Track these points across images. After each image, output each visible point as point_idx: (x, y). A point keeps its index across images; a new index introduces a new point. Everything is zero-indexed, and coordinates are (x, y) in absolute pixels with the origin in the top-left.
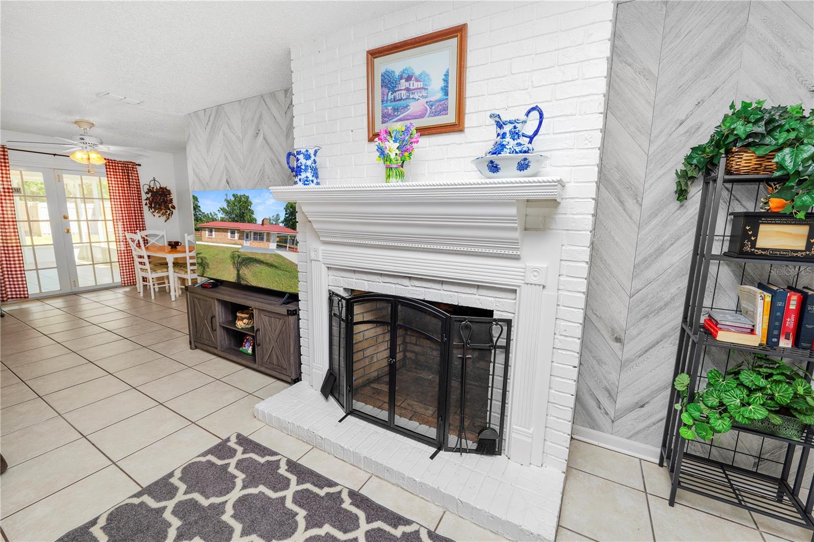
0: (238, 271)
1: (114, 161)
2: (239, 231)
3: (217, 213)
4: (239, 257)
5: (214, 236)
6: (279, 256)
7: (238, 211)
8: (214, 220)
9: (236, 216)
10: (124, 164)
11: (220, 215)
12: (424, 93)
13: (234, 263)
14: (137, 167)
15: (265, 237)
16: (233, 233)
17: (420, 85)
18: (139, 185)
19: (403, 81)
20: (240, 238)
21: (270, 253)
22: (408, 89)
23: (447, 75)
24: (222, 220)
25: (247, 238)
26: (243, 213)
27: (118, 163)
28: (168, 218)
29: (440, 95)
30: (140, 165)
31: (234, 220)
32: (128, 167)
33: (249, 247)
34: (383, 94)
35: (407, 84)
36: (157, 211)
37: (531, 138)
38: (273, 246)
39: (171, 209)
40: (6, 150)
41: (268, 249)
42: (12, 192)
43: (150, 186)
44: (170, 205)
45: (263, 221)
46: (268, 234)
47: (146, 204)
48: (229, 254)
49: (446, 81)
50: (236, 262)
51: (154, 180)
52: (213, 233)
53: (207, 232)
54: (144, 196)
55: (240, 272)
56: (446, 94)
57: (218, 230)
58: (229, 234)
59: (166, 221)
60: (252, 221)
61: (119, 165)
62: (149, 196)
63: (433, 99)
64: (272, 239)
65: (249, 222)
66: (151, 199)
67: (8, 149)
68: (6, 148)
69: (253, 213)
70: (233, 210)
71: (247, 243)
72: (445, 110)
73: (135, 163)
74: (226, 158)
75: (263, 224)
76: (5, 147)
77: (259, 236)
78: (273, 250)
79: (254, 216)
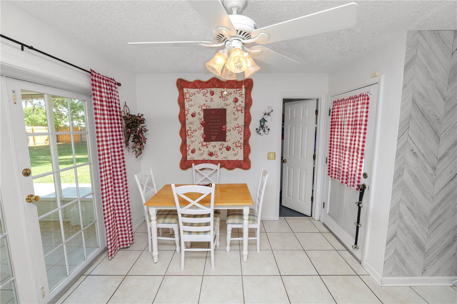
10: (108, 81)
14: (118, 86)
27: (103, 79)
28: (139, 154)
30: (120, 85)
43: (125, 113)
51: (125, 105)
59: (136, 158)
61: (104, 82)
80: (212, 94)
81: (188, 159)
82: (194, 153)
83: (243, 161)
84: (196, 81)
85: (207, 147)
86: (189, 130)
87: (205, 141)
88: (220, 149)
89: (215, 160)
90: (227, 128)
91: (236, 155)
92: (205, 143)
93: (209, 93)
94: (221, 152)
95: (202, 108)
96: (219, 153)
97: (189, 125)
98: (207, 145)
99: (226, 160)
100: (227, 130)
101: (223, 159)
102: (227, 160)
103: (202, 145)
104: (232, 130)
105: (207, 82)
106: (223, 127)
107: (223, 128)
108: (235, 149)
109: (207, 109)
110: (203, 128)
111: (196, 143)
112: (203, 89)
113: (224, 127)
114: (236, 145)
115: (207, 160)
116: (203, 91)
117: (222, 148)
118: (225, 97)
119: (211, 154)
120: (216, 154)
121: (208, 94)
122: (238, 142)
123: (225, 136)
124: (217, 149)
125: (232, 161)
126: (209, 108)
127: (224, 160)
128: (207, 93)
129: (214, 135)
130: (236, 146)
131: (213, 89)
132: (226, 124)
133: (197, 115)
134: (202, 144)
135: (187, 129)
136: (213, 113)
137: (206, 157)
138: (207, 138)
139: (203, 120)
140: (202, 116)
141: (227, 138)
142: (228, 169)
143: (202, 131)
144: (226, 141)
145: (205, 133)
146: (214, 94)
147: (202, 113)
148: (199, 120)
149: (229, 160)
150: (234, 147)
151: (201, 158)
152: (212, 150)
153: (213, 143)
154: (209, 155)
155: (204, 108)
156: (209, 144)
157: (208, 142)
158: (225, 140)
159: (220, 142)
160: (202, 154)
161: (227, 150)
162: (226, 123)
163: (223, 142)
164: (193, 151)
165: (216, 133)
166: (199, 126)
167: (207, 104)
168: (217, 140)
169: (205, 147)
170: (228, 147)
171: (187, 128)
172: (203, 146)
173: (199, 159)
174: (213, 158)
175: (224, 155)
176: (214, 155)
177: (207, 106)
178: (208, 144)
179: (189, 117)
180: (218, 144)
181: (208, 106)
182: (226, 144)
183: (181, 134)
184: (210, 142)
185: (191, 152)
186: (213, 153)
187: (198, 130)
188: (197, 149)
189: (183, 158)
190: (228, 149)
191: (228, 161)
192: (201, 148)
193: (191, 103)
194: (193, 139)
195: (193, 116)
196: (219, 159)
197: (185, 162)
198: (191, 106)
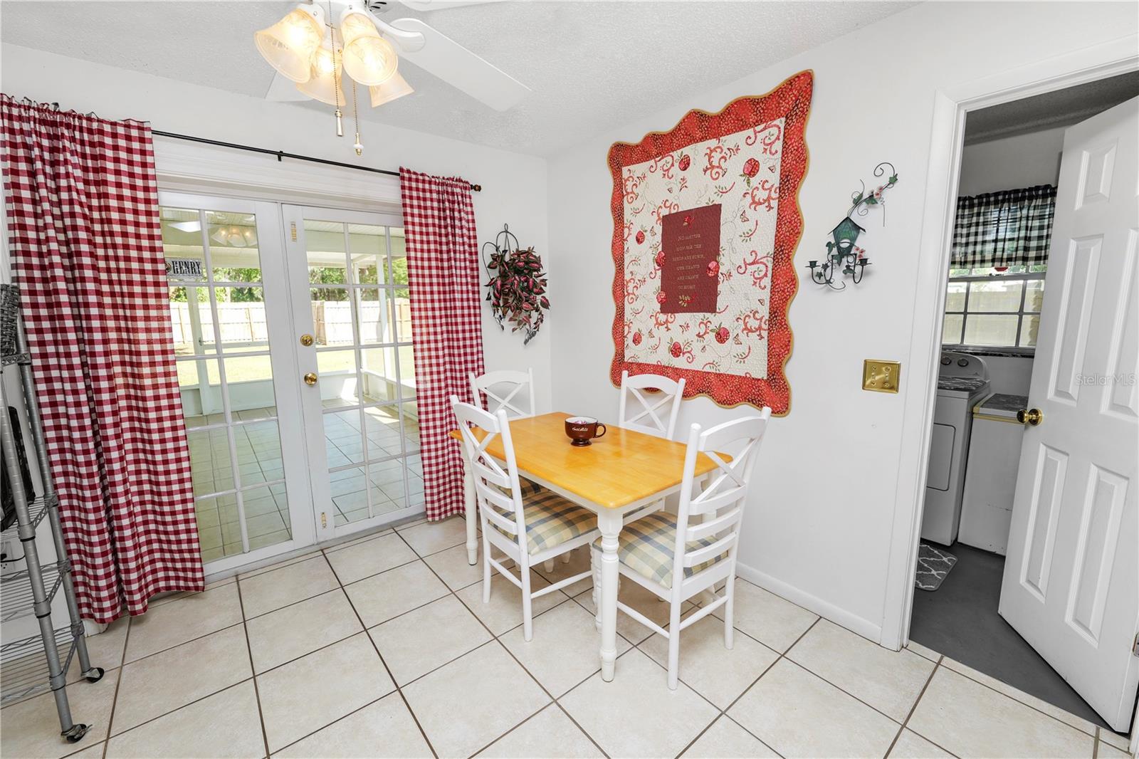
1: (422, 175)
10: (443, 184)
14: (472, 192)
18: (476, 245)
27: (430, 183)
28: (533, 334)
30: (479, 189)
32: (453, 194)
36: (509, 315)
39: (541, 308)
40: (148, 135)
42: (165, 272)
43: (497, 249)
44: (539, 298)
47: (489, 299)
51: (507, 232)
54: (485, 277)
59: (526, 342)
61: (434, 187)
62: (495, 273)
66: (499, 283)
67: (154, 132)
68: (149, 129)
73: (467, 183)
76: (146, 125)
80: (685, 164)
81: (626, 361)
82: (639, 343)
83: (766, 381)
84: (646, 138)
85: (668, 329)
86: (630, 281)
87: (664, 309)
88: (699, 335)
89: (687, 370)
90: (722, 269)
91: (743, 358)
92: (662, 317)
93: (677, 165)
94: (702, 344)
95: (659, 215)
96: (696, 346)
97: (631, 268)
98: (667, 321)
99: (714, 372)
100: (720, 275)
101: (707, 369)
102: (718, 372)
103: (657, 323)
104: (734, 273)
105: (673, 133)
106: (710, 266)
107: (710, 269)
108: (743, 337)
109: (670, 215)
110: (659, 273)
111: (644, 316)
112: (662, 158)
113: (712, 265)
114: (746, 324)
115: (667, 367)
116: (663, 161)
117: (705, 334)
118: (718, 167)
119: (676, 351)
120: (689, 349)
121: (676, 170)
122: (752, 315)
123: (715, 294)
124: (691, 335)
125: (732, 376)
126: (675, 211)
127: (709, 373)
128: (673, 165)
129: (686, 293)
130: (746, 328)
131: (687, 150)
132: (719, 255)
133: (647, 235)
134: (657, 320)
135: (625, 278)
136: (686, 224)
137: (666, 358)
138: (669, 305)
139: (660, 249)
140: (659, 238)
141: (721, 302)
142: (719, 402)
143: (657, 283)
144: (718, 310)
145: (663, 288)
146: (689, 164)
147: (659, 229)
148: (651, 251)
149: (721, 372)
150: (740, 331)
151: (652, 360)
152: (680, 338)
153: (682, 318)
154: (672, 351)
155: (665, 212)
156: (672, 320)
157: (670, 314)
158: (712, 309)
159: (701, 315)
160: (656, 348)
161: (718, 341)
162: (719, 251)
163: (708, 315)
164: (637, 340)
165: (691, 287)
166: (653, 266)
167: (672, 199)
168: (692, 308)
169: (662, 328)
170: (722, 331)
171: (627, 277)
172: (659, 324)
173: (648, 362)
174: (680, 363)
175: (709, 357)
176: (684, 354)
177: (670, 207)
178: (670, 320)
179: (631, 243)
180: (693, 319)
181: (673, 205)
182: (715, 320)
183: (614, 293)
184: (676, 314)
185: (633, 341)
186: (680, 348)
187: (648, 279)
188: (645, 332)
189: (616, 356)
190: (722, 336)
191: (720, 375)
192: (655, 332)
193: (637, 204)
194: (637, 305)
195: (640, 239)
196: (697, 366)
197: (620, 366)
198: (636, 212)
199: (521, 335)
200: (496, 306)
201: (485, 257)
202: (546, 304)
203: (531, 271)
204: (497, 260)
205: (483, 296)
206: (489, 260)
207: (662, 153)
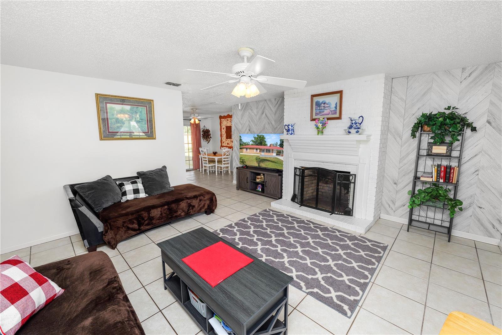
0: (259, 164)
2: (259, 149)
3: (250, 142)
4: (259, 159)
5: (248, 151)
6: (278, 158)
7: (259, 141)
8: (248, 145)
9: (258, 143)
11: (251, 143)
12: (329, 108)
13: (257, 161)
15: (271, 151)
16: (257, 149)
17: (328, 106)
19: (323, 104)
20: (260, 152)
21: (273, 157)
22: (324, 107)
23: (336, 103)
24: (252, 145)
25: (263, 151)
26: (262, 142)
28: (209, 142)
29: (334, 109)
31: (257, 145)
33: (264, 155)
34: (316, 107)
35: (324, 105)
36: (205, 139)
37: (360, 124)
38: (274, 154)
41: (272, 156)
43: (203, 129)
44: (210, 136)
45: (270, 145)
46: (272, 150)
48: (254, 158)
49: (336, 105)
50: (258, 161)
51: (205, 126)
52: (248, 150)
53: (245, 150)
54: (201, 133)
55: (260, 165)
56: (336, 109)
57: (250, 149)
58: (255, 150)
60: (265, 145)
63: (332, 110)
64: (274, 152)
65: (264, 145)
66: (203, 135)
69: (266, 142)
70: (257, 141)
71: (262, 154)
72: (336, 113)
74: (249, 121)
75: (270, 146)
77: (268, 151)
78: (274, 156)
79: (266, 143)
84: (224, 116)
90: (232, 134)
95: (225, 126)
97: (222, 133)
105: (226, 116)
111: (224, 139)
117: (231, 142)
118: (231, 122)
119: (228, 144)
121: (227, 121)
123: (231, 137)
124: (229, 142)
131: (228, 119)
136: (228, 128)
137: (226, 145)
138: (227, 138)
139: (226, 130)
143: (225, 135)
145: (226, 136)
147: (225, 128)
151: (225, 145)
153: (228, 140)
158: (231, 139)
160: (226, 144)
162: (232, 132)
164: (223, 143)
165: (229, 136)
166: (225, 132)
168: (229, 138)
169: (226, 141)
174: (228, 145)
175: (231, 144)
179: (222, 129)
181: (227, 125)
183: (221, 136)
188: (224, 141)
189: (221, 144)
193: (223, 124)
194: (223, 138)
195: (223, 129)
196: (230, 146)
197: (222, 146)
198: (223, 125)
199: (207, 142)
200: (203, 138)
201: (201, 130)
202: (211, 138)
203: (208, 132)
204: (203, 131)
205: (201, 136)
206: (202, 131)
207: (226, 118)
